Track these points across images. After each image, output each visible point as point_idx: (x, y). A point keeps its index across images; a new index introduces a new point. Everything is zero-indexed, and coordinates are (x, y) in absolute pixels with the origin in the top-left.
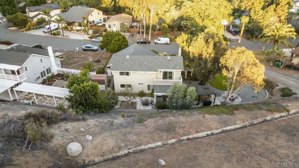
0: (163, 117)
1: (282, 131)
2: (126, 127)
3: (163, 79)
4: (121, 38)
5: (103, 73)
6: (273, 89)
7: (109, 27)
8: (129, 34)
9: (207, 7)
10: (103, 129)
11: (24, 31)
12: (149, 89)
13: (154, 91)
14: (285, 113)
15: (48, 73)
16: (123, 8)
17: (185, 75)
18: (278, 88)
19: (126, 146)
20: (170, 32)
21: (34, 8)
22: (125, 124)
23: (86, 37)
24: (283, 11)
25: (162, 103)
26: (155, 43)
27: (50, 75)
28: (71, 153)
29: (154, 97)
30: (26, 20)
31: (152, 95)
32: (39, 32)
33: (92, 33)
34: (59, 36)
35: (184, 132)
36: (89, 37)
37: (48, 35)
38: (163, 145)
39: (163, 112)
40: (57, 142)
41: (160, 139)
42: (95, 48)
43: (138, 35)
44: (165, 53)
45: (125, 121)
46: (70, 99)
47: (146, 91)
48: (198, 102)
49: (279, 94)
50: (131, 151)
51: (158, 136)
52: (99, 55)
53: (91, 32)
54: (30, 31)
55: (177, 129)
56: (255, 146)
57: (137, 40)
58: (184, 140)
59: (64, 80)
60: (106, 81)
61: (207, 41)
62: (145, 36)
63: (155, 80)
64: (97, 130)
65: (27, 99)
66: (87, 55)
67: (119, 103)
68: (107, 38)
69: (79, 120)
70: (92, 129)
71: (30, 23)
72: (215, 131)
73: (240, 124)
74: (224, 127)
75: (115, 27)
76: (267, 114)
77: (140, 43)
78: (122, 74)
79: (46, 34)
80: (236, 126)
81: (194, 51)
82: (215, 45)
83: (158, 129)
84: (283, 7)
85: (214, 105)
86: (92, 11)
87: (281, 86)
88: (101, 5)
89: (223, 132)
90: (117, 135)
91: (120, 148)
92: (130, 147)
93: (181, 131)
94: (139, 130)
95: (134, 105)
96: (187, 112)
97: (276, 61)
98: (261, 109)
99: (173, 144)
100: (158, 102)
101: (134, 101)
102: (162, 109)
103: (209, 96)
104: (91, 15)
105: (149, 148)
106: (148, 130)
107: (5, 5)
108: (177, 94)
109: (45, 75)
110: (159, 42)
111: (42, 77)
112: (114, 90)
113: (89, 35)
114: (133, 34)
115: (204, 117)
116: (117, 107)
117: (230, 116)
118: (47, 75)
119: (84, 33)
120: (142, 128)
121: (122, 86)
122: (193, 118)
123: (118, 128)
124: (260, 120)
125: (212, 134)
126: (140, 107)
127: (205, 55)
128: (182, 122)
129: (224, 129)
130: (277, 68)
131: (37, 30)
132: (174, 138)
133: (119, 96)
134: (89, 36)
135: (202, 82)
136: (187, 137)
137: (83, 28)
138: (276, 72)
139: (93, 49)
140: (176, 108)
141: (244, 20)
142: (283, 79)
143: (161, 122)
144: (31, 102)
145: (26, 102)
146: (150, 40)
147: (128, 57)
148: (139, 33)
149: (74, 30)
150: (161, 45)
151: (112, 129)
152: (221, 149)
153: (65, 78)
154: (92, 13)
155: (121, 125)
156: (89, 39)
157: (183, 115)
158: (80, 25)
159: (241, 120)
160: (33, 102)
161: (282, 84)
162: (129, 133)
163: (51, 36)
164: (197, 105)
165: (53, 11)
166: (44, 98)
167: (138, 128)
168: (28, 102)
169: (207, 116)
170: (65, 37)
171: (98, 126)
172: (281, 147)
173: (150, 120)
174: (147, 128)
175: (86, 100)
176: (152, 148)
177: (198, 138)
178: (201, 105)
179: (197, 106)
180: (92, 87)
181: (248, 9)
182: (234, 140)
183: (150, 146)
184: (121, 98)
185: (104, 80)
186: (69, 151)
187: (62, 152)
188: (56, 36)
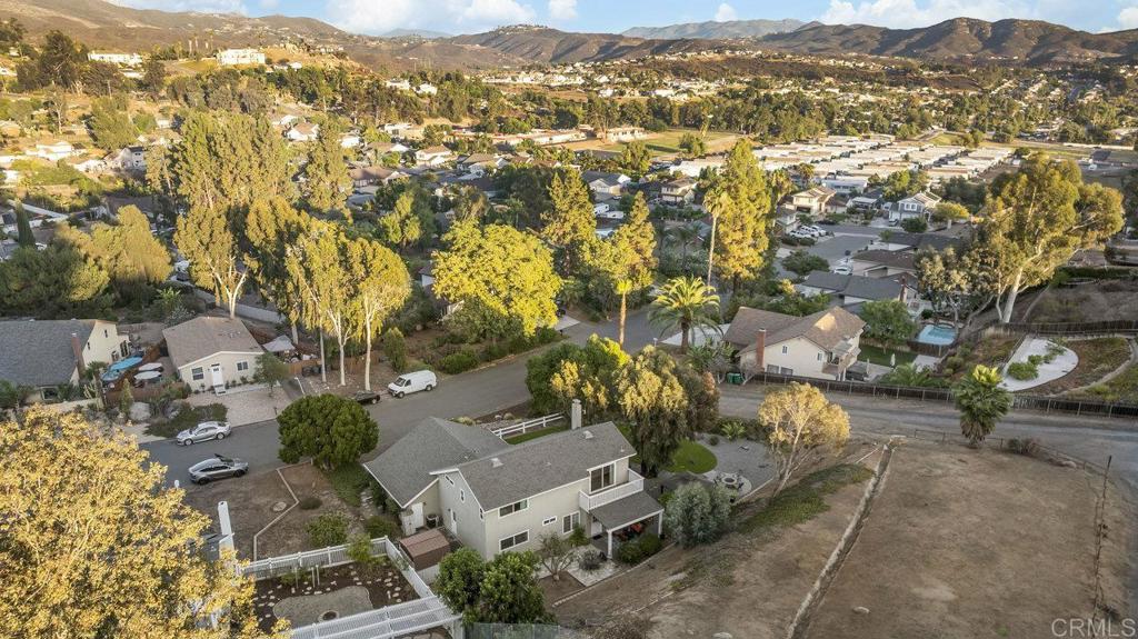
1: (908, 507)
3: (593, 489)
7: (196, 378)
8: (278, 383)
12: (567, 528)
14: (873, 478)
19: (781, 620)
26: (398, 395)
33: (147, 414)
35: (813, 564)
42: (241, 463)
45: (706, 594)
47: (564, 534)
55: (799, 565)
62: (343, 379)
63: (590, 497)
74: (842, 533)
75: (219, 373)
78: (505, 511)
80: (852, 525)
83: (777, 578)
86: (91, 328)
89: (848, 541)
93: (808, 566)
94: (755, 593)
96: (763, 535)
98: (844, 483)
104: (87, 346)
110: (407, 389)
114: (291, 382)
120: (751, 587)
121: (506, 543)
122: (792, 539)
125: (841, 551)
126: (585, 578)
129: (846, 536)
130: (736, 388)
132: (814, 579)
136: (825, 569)
138: (745, 397)
139: (233, 468)
146: (369, 389)
147: (496, 460)
148: (309, 373)
154: (90, 339)
157: (766, 541)
159: (846, 513)
167: (747, 591)
169: (802, 527)
171: (691, 619)
174: (756, 584)
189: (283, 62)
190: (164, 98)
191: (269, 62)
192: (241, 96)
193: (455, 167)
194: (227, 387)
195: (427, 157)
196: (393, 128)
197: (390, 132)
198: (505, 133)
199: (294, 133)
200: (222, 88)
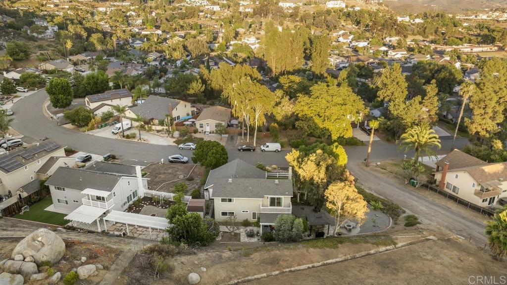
0: (268, 250)
1: (378, 264)
2: (234, 260)
3: (271, 205)
4: (219, 149)
5: (200, 198)
6: (398, 216)
7: (201, 127)
8: (227, 136)
9: (328, 105)
10: (214, 263)
11: (85, 131)
12: (254, 218)
13: (261, 220)
14: (391, 247)
15: (134, 197)
16: (218, 91)
17: (297, 198)
18: (404, 215)
19: (236, 276)
20: (282, 131)
21: (96, 96)
22: (233, 258)
23: (170, 142)
24: (432, 104)
25: (269, 234)
26: (262, 150)
27: (136, 198)
28: (193, 281)
29: (260, 227)
30: (89, 117)
31: (257, 224)
32: (105, 133)
33: (178, 136)
34: (134, 140)
35: (287, 265)
36: (174, 142)
37: (120, 138)
38: (268, 276)
39: (269, 245)
40: (178, 273)
41: (265, 271)
42: (185, 159)
43: (239, 137)
44: (274, 166)
45: (232, 255)
46: (170, 232)
47: (251, 220)
48: (309, 233)
49: (403, 223)
50: (240, 281)
51: (264, 268)
52: (191, 170)
53: (176, 134)
54: (93, 131)
55: (281, 262)
56: (347, 276)
57: (238, 146)
58: (286, 272)
59: (153, 205)
60: (204, 207)
61: (318, 165)
62: (248, 139)
63: (261, 207)
64: (209, 263)
65: (118, 230)
66: (175, 169)
67: (220, 234)
68: (202, 149)
69: (190, 254)
70: (204, 262)
71: (94, 120)
72: (316, 264)
73: (341, 257)
74: (325, 260)
75: (209, 127)
76: (372, 247)
77: (241, 151)
78: (223, 200)
79: (116, 136)
80: (337, 260)
81: (305, 174)
82: (327, 169)
83: (264, 262)
84: (432, 98)
85: (327, 237)
86: (178, 103)
87: (409, 212)
88: (187, 92)
89: (324, 265)
90: (226, 267)
91: (231, 279)
92: (239, 277)
93: (284, 264)
94: (246, 263)
95: (237, 236)
96: (292, 246)
97: (411, 179)
98: (368, 242)
99: (276, 275)
100: (264, 233)
101: (237, 231)
102: (269, 241)
103: (323, 226)
104: (175, 109)
105: (255, 279)
106: (254, 263)
107: (59, 93)
108: (284, 226)
109: (131, 200)
110: (267, 149)
111: (128, 202)
112: (214, 218)
113: (174, 138)
114: (232, 136)
115: (307, 251)
116: (219, 239)
117: (333, 249)
118: (133, 200)
119: (167, 135)
120: (249, 261)
121: (224, 214)
122: (297, 252)
123: (226, 261)
124: (363, 253)
125: (313, 267)
126: (244, 239)
127: (316, 179)
128: (286, 256)
129: (325, 262)
130: (412, 188)
131: (102, 129)
132: (277, 270)
133: (220, 226)
134: (174, 140)
135: (316, 208)
136: (289, 269)
137: (165, 128)
138: (410, 193)
139: (182, 160)
140: (283, 241)
141: (372, 125)
142: (415, 203)
143: (266, 255)
144: (122, 233)
145: (117, 233)
146: (255, 145)
147: (230, 180)
148: (240, 134)
149: (154, 130)
150: (269, 153)
151: (221, 263)
152: (317, 279)
153: (154, 202)
154: (177, 107)
155: (229, 258)
156: (175, 144)
157: (288, 248)
158: (162, 123)
159: (342, 253)
160: (124, 234)
161: (411, 210)
162: (237, 266)
163: (123, 139)
164: (308, 236)
165: (121, 99)
166: (135, 228)
167: (245, 261)
168: (120, 233)
169: (311, 250)
170: (143, 141)
171: (208, 260)
172: (369, 277)
173: (256, 253)
174: (253, 261)
175: (187, 232)
176: (258, 279)
177: (300, 270)
178: (313, 236)
179: (308, 238)
180: (195, 218)
181: (386, 99)
182: (330, 272)
183: (256, 276)
184: (223, 228)
185: (202, 207)
186: (190, 280)
187: (184, 281)
188: (130, 140)
189: (353, 7)
190: (297, 21)
191: (347, 7)
192: (327, 21)
193: (406, 59)
194: (210, 133)
195: (394, 54)
196: (390, 39)
197: (388, 41)
198: (446, 45)
199: (341, 39)
200: (320, 18)
